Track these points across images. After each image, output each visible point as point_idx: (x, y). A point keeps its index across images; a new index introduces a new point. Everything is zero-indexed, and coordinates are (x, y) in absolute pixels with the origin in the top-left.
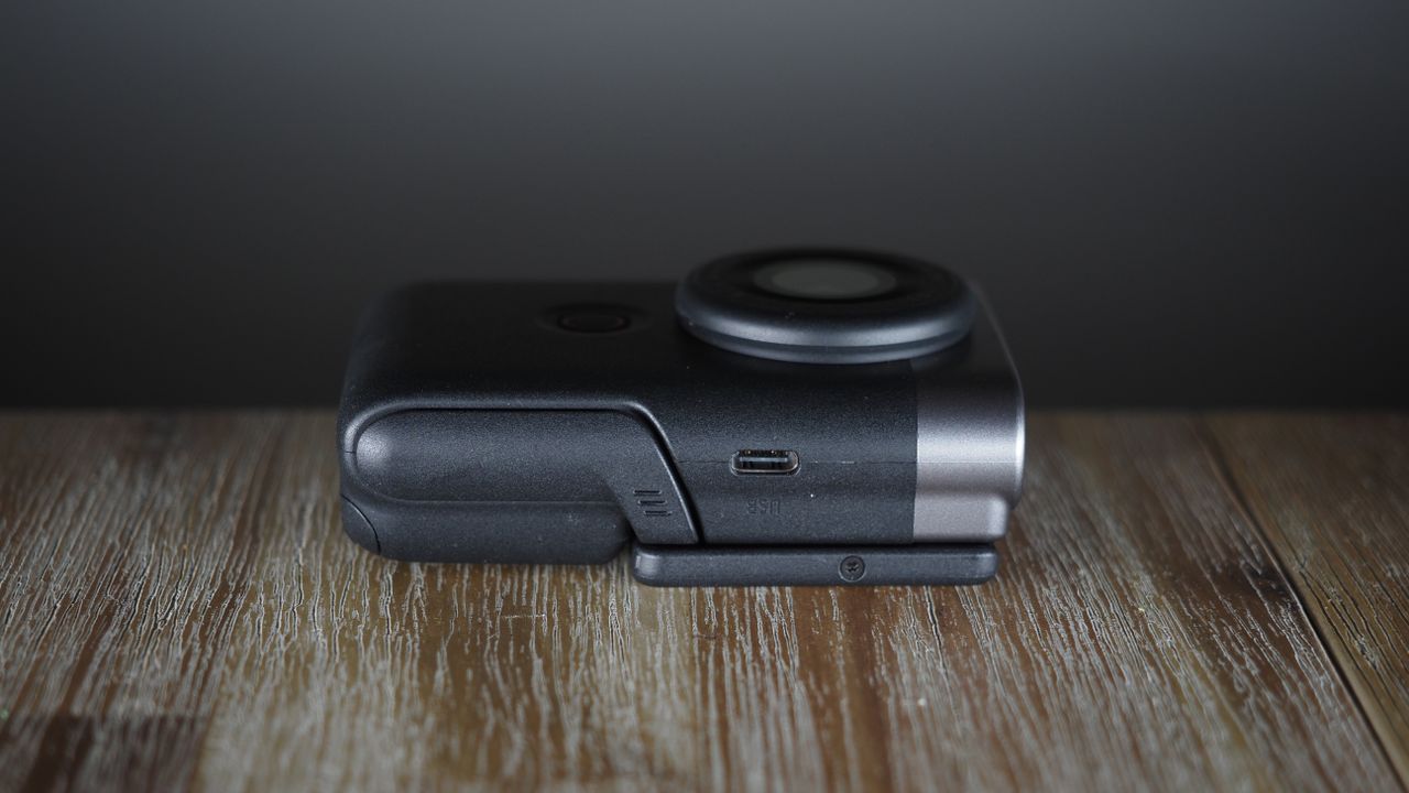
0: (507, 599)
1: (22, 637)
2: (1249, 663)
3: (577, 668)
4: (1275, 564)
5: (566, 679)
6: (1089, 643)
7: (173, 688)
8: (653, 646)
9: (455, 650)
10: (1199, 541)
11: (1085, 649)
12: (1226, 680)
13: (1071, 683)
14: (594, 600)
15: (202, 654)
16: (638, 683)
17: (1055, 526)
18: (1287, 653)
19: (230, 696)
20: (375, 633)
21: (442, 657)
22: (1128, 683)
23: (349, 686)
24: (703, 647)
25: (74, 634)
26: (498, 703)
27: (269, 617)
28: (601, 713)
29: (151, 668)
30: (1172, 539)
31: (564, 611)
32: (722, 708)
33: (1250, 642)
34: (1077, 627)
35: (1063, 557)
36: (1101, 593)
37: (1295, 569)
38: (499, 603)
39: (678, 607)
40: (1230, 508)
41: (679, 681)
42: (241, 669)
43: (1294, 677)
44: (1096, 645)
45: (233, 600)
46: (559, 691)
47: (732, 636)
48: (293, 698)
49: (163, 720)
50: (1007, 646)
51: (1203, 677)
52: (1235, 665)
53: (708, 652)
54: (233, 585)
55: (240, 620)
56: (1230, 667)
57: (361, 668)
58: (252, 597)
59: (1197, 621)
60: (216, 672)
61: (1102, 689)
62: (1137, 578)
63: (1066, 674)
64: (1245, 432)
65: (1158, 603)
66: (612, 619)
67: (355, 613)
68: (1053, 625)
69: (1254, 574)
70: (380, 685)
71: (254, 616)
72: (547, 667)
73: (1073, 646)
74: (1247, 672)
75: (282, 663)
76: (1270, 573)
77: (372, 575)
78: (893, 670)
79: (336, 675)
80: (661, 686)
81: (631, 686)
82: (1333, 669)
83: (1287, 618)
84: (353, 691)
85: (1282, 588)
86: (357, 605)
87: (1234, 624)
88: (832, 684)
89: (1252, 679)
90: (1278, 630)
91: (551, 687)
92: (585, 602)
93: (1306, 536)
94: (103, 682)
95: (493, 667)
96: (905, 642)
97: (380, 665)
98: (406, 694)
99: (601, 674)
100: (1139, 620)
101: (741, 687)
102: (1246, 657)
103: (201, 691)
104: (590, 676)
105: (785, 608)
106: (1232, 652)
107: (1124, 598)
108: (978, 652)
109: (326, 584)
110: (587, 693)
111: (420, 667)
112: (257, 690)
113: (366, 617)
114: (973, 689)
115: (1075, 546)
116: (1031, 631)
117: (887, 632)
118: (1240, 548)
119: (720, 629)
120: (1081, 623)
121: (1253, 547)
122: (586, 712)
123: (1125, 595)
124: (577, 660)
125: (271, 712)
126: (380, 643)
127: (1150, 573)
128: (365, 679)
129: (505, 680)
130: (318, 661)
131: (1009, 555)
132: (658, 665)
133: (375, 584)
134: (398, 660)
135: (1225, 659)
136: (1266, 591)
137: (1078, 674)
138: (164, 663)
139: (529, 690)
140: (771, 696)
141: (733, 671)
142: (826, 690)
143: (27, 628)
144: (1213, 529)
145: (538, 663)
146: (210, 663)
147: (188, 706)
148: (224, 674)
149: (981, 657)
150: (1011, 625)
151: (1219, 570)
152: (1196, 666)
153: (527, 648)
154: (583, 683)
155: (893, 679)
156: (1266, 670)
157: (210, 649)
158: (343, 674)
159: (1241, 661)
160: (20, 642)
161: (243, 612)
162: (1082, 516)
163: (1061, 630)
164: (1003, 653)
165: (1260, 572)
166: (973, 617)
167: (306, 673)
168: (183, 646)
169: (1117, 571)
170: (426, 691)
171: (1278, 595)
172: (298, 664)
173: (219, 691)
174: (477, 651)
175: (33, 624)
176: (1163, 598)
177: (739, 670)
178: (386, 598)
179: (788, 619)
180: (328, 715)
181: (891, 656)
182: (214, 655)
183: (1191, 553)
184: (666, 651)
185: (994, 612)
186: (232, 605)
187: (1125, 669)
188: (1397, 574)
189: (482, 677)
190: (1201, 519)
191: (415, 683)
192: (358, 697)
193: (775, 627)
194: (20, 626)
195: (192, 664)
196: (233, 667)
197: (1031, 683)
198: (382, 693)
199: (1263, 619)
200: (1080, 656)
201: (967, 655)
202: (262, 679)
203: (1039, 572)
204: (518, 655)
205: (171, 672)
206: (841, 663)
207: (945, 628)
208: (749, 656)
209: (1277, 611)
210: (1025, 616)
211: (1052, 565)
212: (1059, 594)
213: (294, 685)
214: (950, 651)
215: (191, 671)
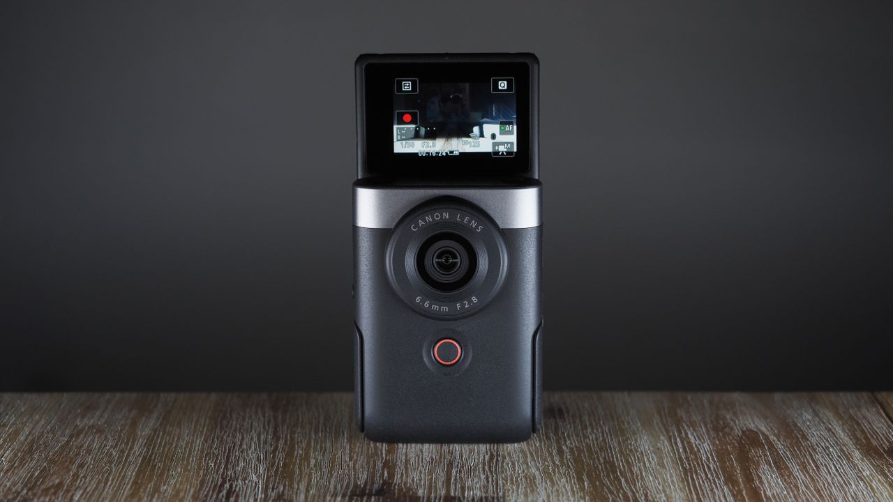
0: (604, 458)
3: (638, 481)
5: (635, 485)
6: (837, 474)
7: (486, 487)
8: (666, 475)
9: (589, 476)
10: (878, 439)
11: (835, 475)
13: (831, 487)
14: (638, 459)
15: (493, 477)
16: (663, 486)
17: (818, 433)
19: (509, 490)
20: (556, 470)
21: (585, 478)
22: (853, 486)
23: (553, 487)
24: (686, 474)
25: (440, 469)
26: (612, 493)
27: (513, 464)
28: (652, 496)
30: (866, 438)
31: (628, 463)
32: (697, 494)
34: (831, 468)
35: (822, 444)
36: (839, 457)
38: (602, 460)
39: (672, 461)
41: (679, 486)
42: (509, 481)
44: (839, 474)
45: (497, 459)
46: (634, 489)
47: (696, 471)
48: (533, 491)
49: (486, 498)
50: (804, 475)
51: (882, 484)
53: (688, 476)
54: (495, 454)
55: (502, 465)
57: (555, 481)
58: (504, 458)
59: (878, 466)
60: (500, 483)
61: (843, 489)
62: (854, 452)
63: (829, 485)
65: (863, 460)
66: (647, 465)
67: (546, 463)
68: (821, 467)
70: (564, 487)
71: (508, 464)
72: (626, 481)
73: (830, 474)
75: (524, 480)
77: (548, 450)
78: (761, 482)
79: (546, 483)
80: (672, 487)
81: (661, 487)
84: (555, 489)
86: (546, 460)
88: (739, 487)
92: (635, 459)
94: (458, 485)
95: (606, 481)
96: (764, 473)
97: (562, 481)
98: (575, 490)
99: (648, 483)
100: (855, 466)
101: (703, 488)
103: (497, 489)
104: (644, 484)
105: (715, 462)
107: (848, 459)
108: (793, 476)
109: (531, 453)
110: (644, 489)
111: (578, 481)
112: (518, 488)
113: (551, 464)
114: (794, 489)
115: (827, 440)
116: (813, 470)
117: (757, 469)
119: (691, 468)
120: (833, 467)
122: (646, 496)
123: (848, 457)
124: (637, 479)
125: (526, 495)
126: (559, 472)
127: (859, 450)
128: (558, 485)
129: (612, 485)
130: (537, 479)
131: (801, 444)
132: (669, 481)
133: (551, 454)
134: (568, 479)
137: (833, 484)
138: (479, 479)
139: (622, 488)
140: (715, 490)
141: (699, 482)
142: (736, 489)
144: (883, 434)
145: (623, 480)
146: (497, 480)
147: (494, 493)
148: (503, 483)
149: (795, 478)
150: (805, 468)
151: (886, 448)
152: (880, 481)
153: (617, 475)
154: (642, 487)
155: (762, 485)
157: (495, 475)
158: (549, 483)
160: (421, 472)
161: (503, 462)
162: (829, 430)
163: (825, 469)
164: (803, 477)
166: (789, 465)
167: (535, 483)
169: (845, 449)
170: (582, 489)
172: (530, 480)
173: (503, 489)
174: (598, 476)
175: (423, 466)
176: (865, 458)
177: (701, 482)
178: (557, 460)
179: (717, 465)
180: (548, 496)
181: (760, 478)
182: (497, 477)
183: (875, 443)
184: (671, 476)
185: (798, 463)
186: (497, 460)
187: (852, 482)
189: (603, 485)
190: (877, 431)
191: (577, 486)
192: (558, 491)
193: (712, 468)
195: (490, 480)
196: (507, 481)
197: (815, 486)
198: (566, 490)
200: (833, 478)
201: (789, 477)
202: (518, 485)
203: (814, 449)
204: (614, 477)
205: (483, 482)
206: (740, 480)
207: (778, 468)
208: (704, 477)
210: (810, 465)
211: (818, 446)
212: (822, 457)
213: (531, 486)
214: (783, 476)
215: (490, 482)
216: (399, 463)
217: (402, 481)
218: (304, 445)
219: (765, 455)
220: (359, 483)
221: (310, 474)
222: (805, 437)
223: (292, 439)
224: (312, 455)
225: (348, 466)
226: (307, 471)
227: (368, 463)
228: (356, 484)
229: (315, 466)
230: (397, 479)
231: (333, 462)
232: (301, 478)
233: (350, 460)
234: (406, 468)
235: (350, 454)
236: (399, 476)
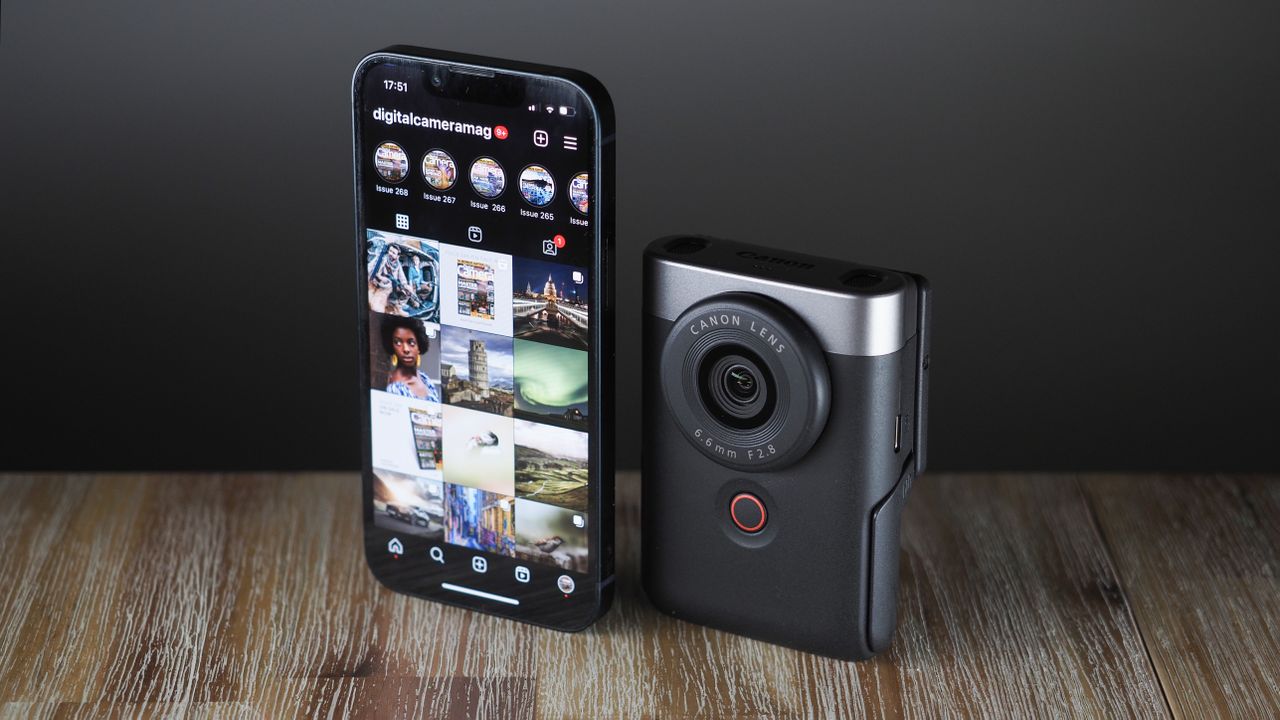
1: (425, 628)
2: (1098, 646)
3: (730, 648)
4: (1117, 581)
5: (724, 654)
6: (1010, 633)
7: (514, 659)
9: (662, 638)
10: (1075, 566)
11: (1008, 637)
12: (1084, 657)
13: (999, 659)
15: (526, 639)
16: (764, 657)
17: (993, 555)
18: (1119, 639)
19: (546, 665)
21: (656, 641)
22: (1031, 658)
23: (608, 659)
25: (452, 626)
26: (690, 670)
28: (746, 676)
29: (500, 649)
30: (1060, 565)
32: (810, 673)
33: (1099, 633)
34: (1003, 623)
35: (997, 577)
36: (1017, 601)
37: (1129, 584)
40: (1095, 543)
41: (786, 656)
42: (548, 648)
43: (1122, 655)
44: (1014, 634)
46: (722, 662)
48: (579, 666)
49: (513, 679)
50: (965, 636)
51: (1072, 655)
52: (1090, 647)
56: (1087, 649)
57: (613, 648)
59: (1070, 619)
60: (535, 650)
61: (1016, 662)
62: (1038, 591)
63: (997, 653)
64: (1110, 487)
65: (1049, 608)
68: (990, 621)
69: (1105, 588)
70: (624, 659)
72: (714, 647)
73: (1001, 634)
74: (1096, 652)
75: (569, 644)
76: (1114, 588)
78: (902, 650)
79: (600, 652)
80: (777, 659)
81: (760, 660)
82: (1144, 650)
83: (1122, 618)
84: (611, 662)
85: (1120, 598)
87: (1091, 620)
89: (1099, 657)
90: (1116, 625)
91: (717, 659)
93: (1137, 562)
94: (477, 656)
95: (685, 648)
96: (908, 633)
97: (623, 646)
98: (639, 663)
99: (743, 651)
100: (1038, 619)
102: (1096, 642)
103: (530, 662)
104: (738, 653)
106: (1088, 639)
107: (1030, 605)
108: (949, 638)
110: (736, 663)
111: (645, 646)
112: (559, 661)
114: (946, 662)
115: (1003, 568)
116: (978, 626)
118: (1098, 571)
120: (1006, 621)
121: (1106, 570)
122: (738, 676)
123: (1031, 602)
124: (730, 643)
125: (569, 675)
127: (1046, 588)
128: (616, 655)
129: (692, 656)
130: (588, 643)
131: (967, 575)
134: (632, 642)
135: (1084, 644)
136: (1112, 600)
137: (1003, 652)
138: (505, 644)
139: (706, 661)
143: (426, 620)
144: (1084, 558)
145: (708, 645)
146: (531, 644)
147: (524, 671)
148: (539, 651)
149: (950, 642)
150: (967, 622)
151: (1085, 586)
152: (1068, 648)
153: (702, 636)
154: (735, 658)
155: (902, 656)
156: (1106, 650)
158: (604, 652)
159: (1093, 644)
160: (425, 631)
162: (1009, 548)
163: (994, 625)
164: (962, 640)
165: (1108, 587)
166: (945, 616)
167: (584, 651)
168: (514, 633)
169: (1027, 586)
170: (650, 661)
171: (1117, 602)
173: (539, 662)
174: (674, 637)
175: (429, 620)
176: (1052, 604)
180: (600, 677)
181: (901, 641)
182: (532, 639)
183: (1070, 574)
185: (958, 614)
187: (1029, 649)
188: (1186, 588)
189: (679, 654)
190: (1077, 551)
191: (643, 657)
192: (614, 666)
194: (422, 621)
195: (521, 645)
196: (544, 647)
198: (627, 664)
199: (1108, 618)
200: (1004, 641)
201: (942, 641)
202: (561, 654)
203: (983, 586)
204: (697, 640)
205: (510, 651)
207: (930, 622)
209: (1116, 613)
210: (974, 615)
211: (990, 581)
212: (994, 601)
213: (578, 658)
214: (933, 638)
215: (521, 650)
216: (395, 612)
217: (396, 649)
218: (264, 578)
219: (914, 597)
220: (335, 651)
221: (269, 632)
222: (973, 561)
223: (249, 565)
224: (274, 598)
225: (324, 618)
226: (263, 628)
227: (352, 613)
228: (331, 652)
229: (277, 618)
230: (390, 646)
231: (304, 609)
232: (254, 643)
233: (327, 608)
234: (405, 622)
235: (328, 595)
236: (393, 638)
